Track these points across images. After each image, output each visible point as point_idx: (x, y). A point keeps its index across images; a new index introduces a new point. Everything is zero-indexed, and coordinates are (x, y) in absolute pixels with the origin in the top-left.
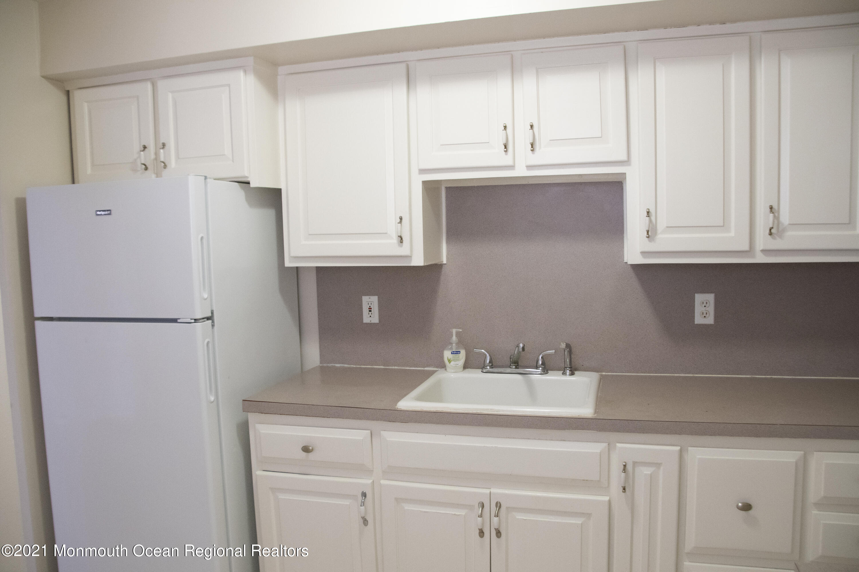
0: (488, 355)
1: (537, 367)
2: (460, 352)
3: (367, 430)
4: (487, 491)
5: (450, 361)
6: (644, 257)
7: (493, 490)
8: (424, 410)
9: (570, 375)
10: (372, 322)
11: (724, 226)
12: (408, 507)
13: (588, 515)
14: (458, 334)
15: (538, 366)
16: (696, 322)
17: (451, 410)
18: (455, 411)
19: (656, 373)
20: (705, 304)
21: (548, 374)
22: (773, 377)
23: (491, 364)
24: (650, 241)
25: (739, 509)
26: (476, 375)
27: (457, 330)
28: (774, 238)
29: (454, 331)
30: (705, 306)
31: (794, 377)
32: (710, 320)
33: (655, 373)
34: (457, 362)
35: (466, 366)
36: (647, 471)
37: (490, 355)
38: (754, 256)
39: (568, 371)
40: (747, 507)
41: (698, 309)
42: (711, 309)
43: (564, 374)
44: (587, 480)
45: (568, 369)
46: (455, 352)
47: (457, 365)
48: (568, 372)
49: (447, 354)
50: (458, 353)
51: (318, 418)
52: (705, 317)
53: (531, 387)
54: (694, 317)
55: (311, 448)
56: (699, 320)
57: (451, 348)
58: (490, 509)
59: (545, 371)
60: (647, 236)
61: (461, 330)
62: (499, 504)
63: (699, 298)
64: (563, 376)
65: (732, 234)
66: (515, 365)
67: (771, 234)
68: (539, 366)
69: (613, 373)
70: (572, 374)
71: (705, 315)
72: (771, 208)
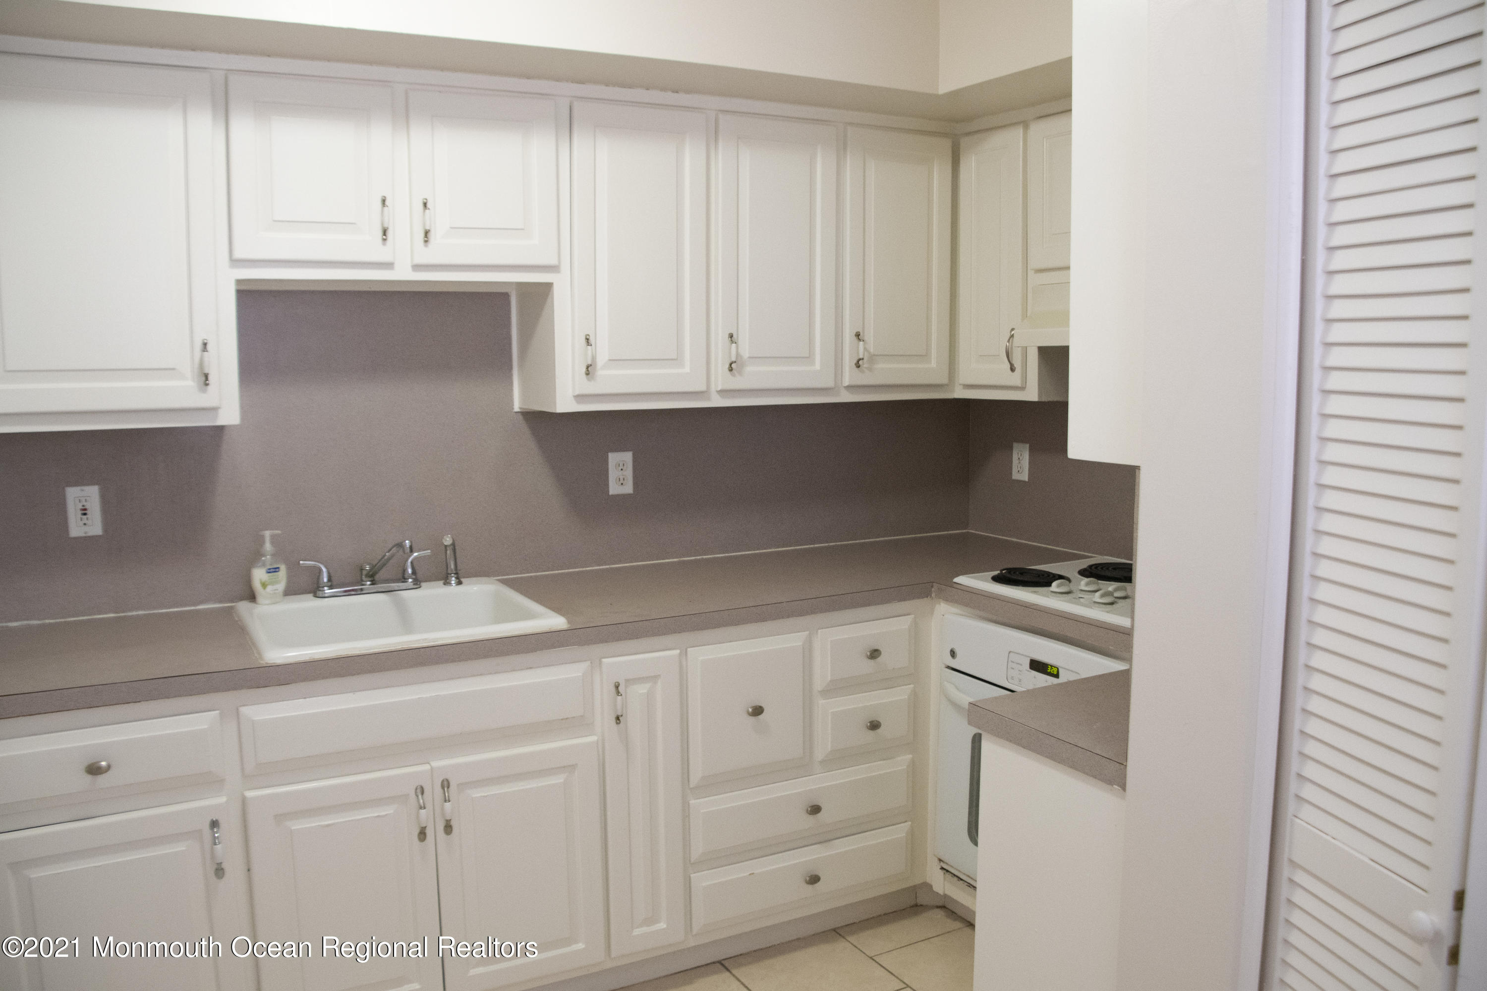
0: (324, 569)
1: (404, 579)
2: (278, 568)
3: (214, 710)
4: (427, 767)
5: (264, 585)
6: (578, 402)
7: (436, 764)
8: (316, 658)
9: (457, 585)
10: (90, 534)
11: (677, 360)
12: (297, 825)
13: (572, 768)
14: (274, 540)
15: (406, 576)
16: (611, 493)
17: (360, 651)
18: (367, 651)
19: (562, 570)
20: (621, 467)
21: (421, 588)
22: (704, 557)
23: (330, 584)
24: (589, 380)
25: (750, 715)
26: (308, 603)
27: (272, 531)
28: (734, 375)
29: (267, 534)
30: (622, 470)
31: (727, 555)
32: (628, 489)
33: (560, 570)
34: (275, 587)
35: (291, 591)
36: (642, 689)
37: (326, 567)
38: (709, 399)
39: (453, 579)
40: (758, 711)
41: (613, 474)
42: (629, 473)
43: (447, 583)
44: (567, 719)
45: (453, 577)
46: (272, 570)
47: (276, 591)
48: (453, 581)
49: (259, 575)
50: (276, 570)
51: (118, 706)
52: (622, 484)
53: (403, 612)
54: (607, 485)
55: (104, 763)
56: (614, 489)
57: (264, 565)
58: (434, 793)
59: (417, 583)
60: (587, 372)
61: (279, 532)
62: (446, 783)
63: (614, 458)
64: (446, 586)
65: (687, 369)
66: (370, 579)
67: (731, 369)
68: (408, 576)
69: (504, 575)
70: (459, 583)
71: (622, 481)
72: (731, 336)
